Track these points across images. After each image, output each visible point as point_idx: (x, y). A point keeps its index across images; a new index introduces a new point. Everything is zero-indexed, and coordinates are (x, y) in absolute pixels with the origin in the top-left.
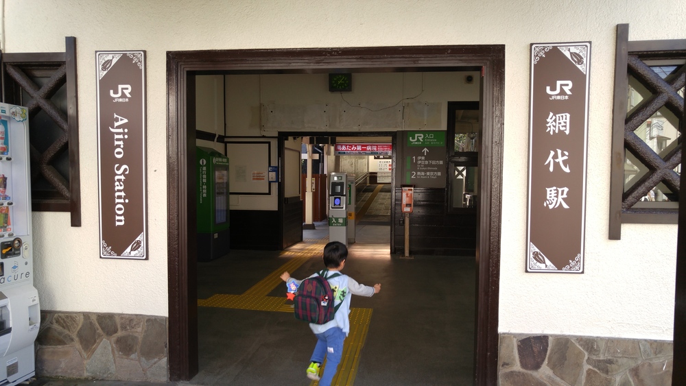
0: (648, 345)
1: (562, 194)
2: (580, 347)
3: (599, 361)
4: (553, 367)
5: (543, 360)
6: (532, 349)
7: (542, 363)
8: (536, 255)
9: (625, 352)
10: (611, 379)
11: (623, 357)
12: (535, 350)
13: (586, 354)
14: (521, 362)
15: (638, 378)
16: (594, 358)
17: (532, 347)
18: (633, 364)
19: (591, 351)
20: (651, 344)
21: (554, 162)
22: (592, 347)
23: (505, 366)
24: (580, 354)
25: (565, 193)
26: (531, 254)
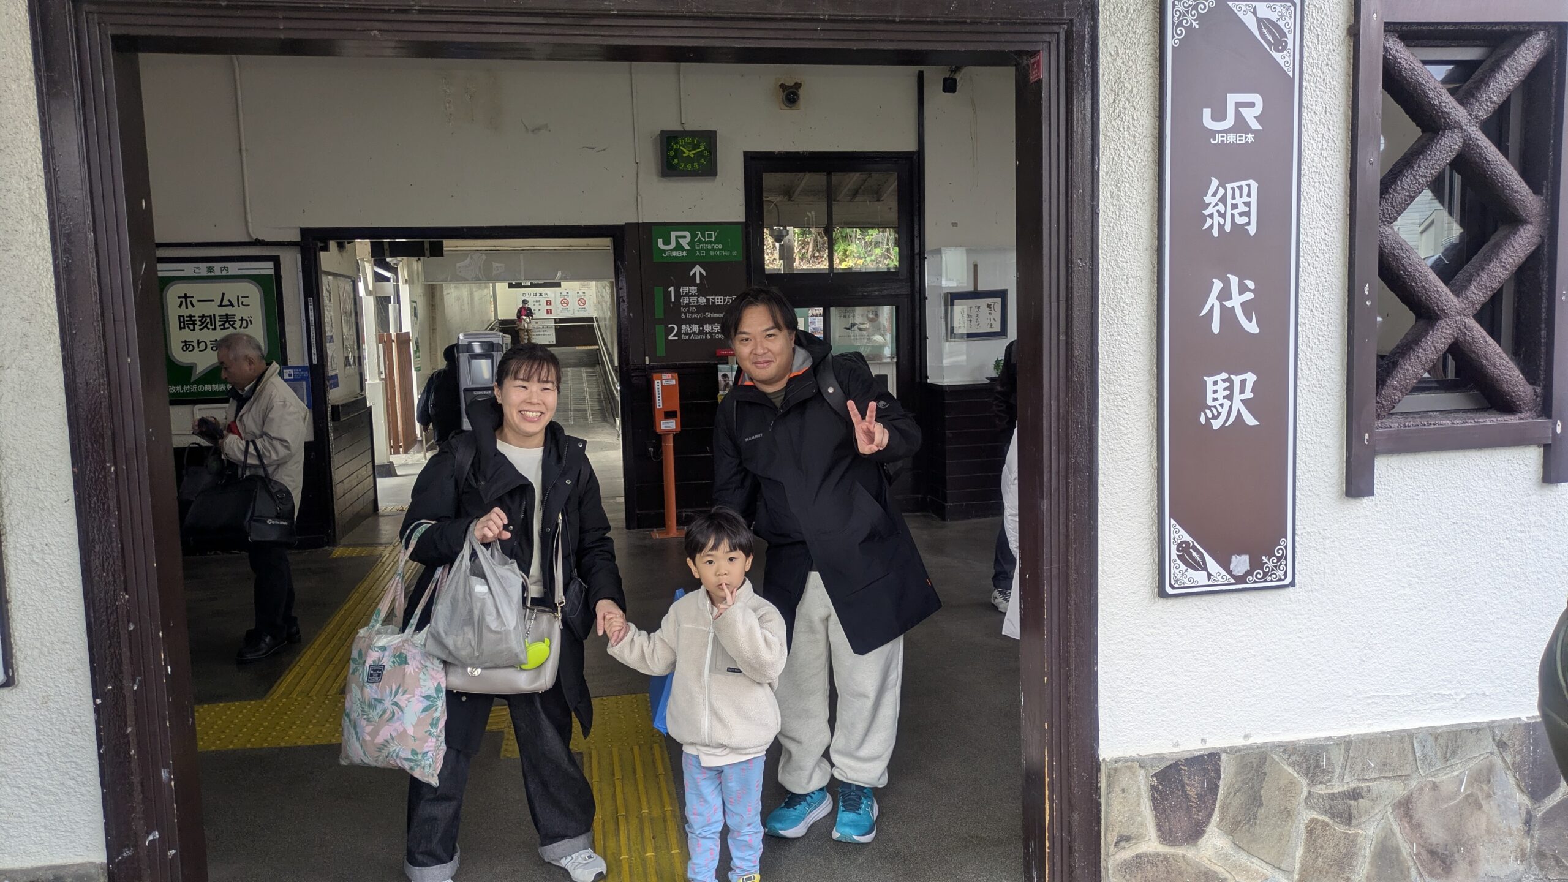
0: (1431, 741)
1: (1242, 391)
2: (1291, 770)
3: (1332, 797)
4: (1232, 829)
5: (1210, 816)
6: (1184, 791)
7: (1207, 824)
8: (1184, 550)
9: (1385, 764)
10: (1357, 835)
11: (1380, 778)
12: (1192, 792)
13: (1304, 782)
14: (1159, 827)
15: (1410, 822)
16: (1321, 790)
17: (1183, 786)
18: (1398, 790)
19: (1315, 775)
20: (1436, 739)
21: (1223, 307)
22: (1317, 766)
23: (1122, 844)
24: (1290, 788)
25: (1249, 386)
26: (1174, 548)
